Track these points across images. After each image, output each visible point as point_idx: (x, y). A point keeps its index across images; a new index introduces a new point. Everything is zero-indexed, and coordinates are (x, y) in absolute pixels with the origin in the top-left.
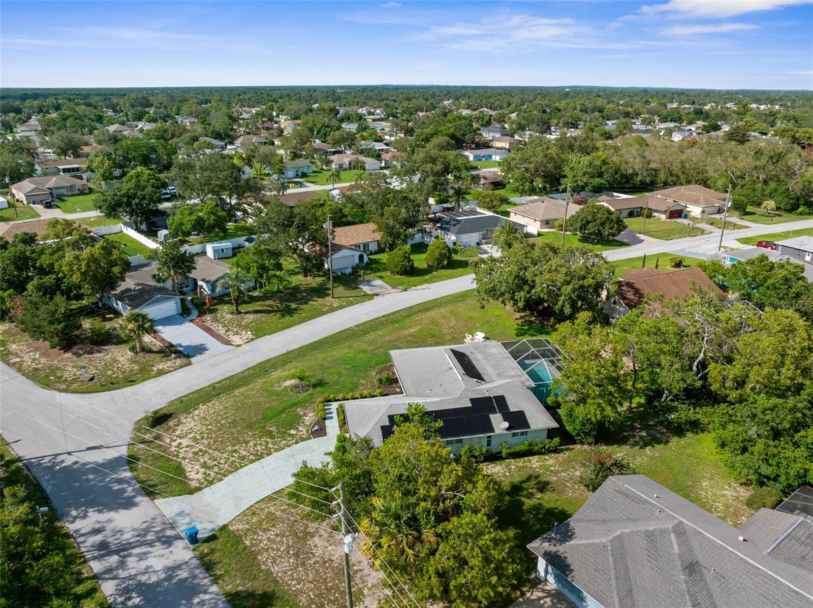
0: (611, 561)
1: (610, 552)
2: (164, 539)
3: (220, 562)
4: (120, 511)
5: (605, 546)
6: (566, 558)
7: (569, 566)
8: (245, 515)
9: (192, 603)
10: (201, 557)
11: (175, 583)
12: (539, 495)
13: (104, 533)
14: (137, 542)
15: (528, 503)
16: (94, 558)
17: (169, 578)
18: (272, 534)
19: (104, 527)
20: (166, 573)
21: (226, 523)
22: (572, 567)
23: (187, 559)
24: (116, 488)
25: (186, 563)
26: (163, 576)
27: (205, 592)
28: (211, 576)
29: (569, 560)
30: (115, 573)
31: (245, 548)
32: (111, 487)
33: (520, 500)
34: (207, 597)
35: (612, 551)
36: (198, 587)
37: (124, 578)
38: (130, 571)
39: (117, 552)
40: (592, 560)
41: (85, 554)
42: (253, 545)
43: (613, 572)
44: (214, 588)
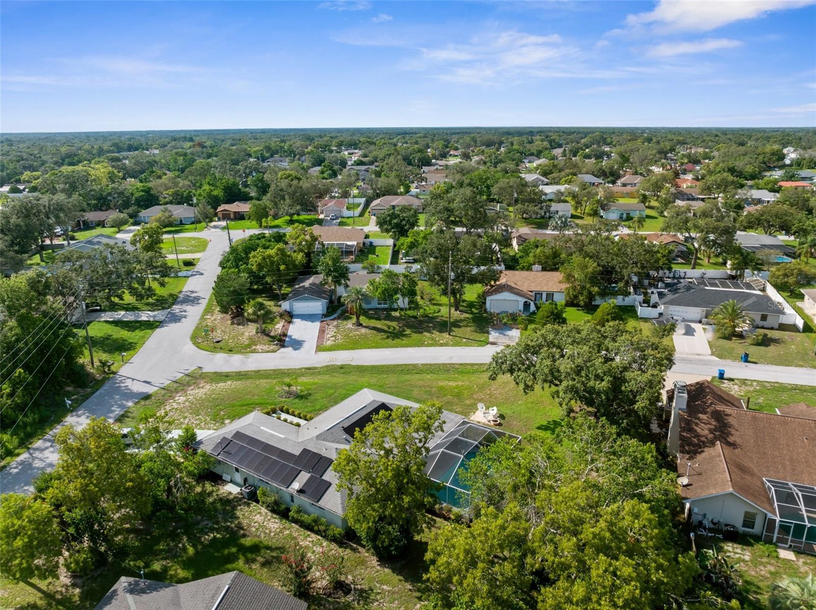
12: (256, 566)
33: (238, 558)
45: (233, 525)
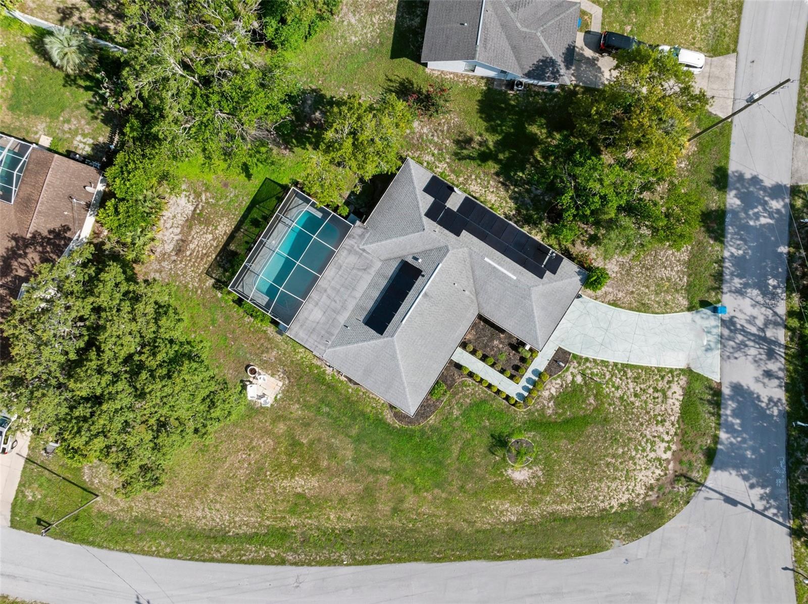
0: (550, 23)
1: (545, 26)
2: (732, 328)
3: (711, 275)
4: (746, 387)
5: (542, 32)
6: (563, 54)
7: (567, 49)
8: (672, 308)
9: (744, 253)
10: (718, 289)
11: (745, 277)
12: (477, 138)
13: (766, 369)
14: (749, 339)
15: (491, 140)
16: (780, 345)
17: (746, 285)
18: (667, 272)
19: (763, 375)
20: (746, 292)
21: (686, 313)
22: (567, 46)
23: (728, 294)
24: (738, 421)
25: (730, 291)
26: (749, 290)
27: (732, 255)
28: (722, 267)
29: (564, 50)
30: (773, 319)
31: (689, 276)
32: (741, 425)
33: (494, 147)
34: (733, 250)
35: (542, 26)
36: (734, 262)
37: (770, 308)
38: (765, 313)
39: (765, 339)
40: (556, 35)
41: (783, 355)
42: (684, 273)
43: (556, 19)
44: (726, 254)
45: (512, 187)
